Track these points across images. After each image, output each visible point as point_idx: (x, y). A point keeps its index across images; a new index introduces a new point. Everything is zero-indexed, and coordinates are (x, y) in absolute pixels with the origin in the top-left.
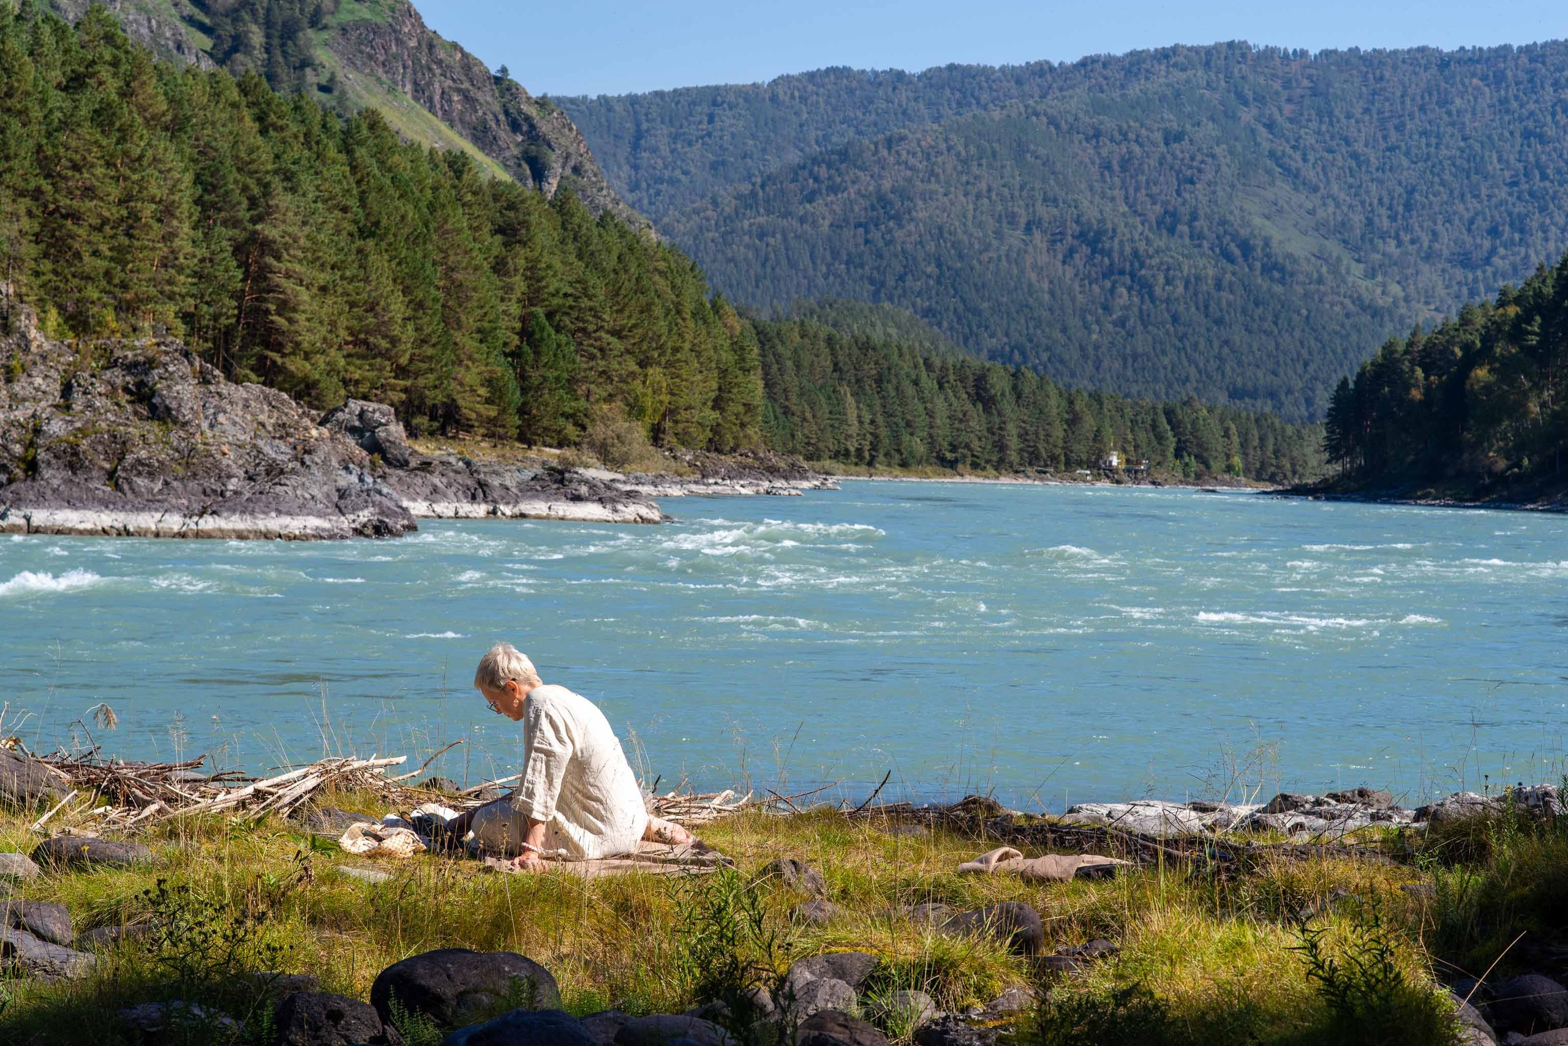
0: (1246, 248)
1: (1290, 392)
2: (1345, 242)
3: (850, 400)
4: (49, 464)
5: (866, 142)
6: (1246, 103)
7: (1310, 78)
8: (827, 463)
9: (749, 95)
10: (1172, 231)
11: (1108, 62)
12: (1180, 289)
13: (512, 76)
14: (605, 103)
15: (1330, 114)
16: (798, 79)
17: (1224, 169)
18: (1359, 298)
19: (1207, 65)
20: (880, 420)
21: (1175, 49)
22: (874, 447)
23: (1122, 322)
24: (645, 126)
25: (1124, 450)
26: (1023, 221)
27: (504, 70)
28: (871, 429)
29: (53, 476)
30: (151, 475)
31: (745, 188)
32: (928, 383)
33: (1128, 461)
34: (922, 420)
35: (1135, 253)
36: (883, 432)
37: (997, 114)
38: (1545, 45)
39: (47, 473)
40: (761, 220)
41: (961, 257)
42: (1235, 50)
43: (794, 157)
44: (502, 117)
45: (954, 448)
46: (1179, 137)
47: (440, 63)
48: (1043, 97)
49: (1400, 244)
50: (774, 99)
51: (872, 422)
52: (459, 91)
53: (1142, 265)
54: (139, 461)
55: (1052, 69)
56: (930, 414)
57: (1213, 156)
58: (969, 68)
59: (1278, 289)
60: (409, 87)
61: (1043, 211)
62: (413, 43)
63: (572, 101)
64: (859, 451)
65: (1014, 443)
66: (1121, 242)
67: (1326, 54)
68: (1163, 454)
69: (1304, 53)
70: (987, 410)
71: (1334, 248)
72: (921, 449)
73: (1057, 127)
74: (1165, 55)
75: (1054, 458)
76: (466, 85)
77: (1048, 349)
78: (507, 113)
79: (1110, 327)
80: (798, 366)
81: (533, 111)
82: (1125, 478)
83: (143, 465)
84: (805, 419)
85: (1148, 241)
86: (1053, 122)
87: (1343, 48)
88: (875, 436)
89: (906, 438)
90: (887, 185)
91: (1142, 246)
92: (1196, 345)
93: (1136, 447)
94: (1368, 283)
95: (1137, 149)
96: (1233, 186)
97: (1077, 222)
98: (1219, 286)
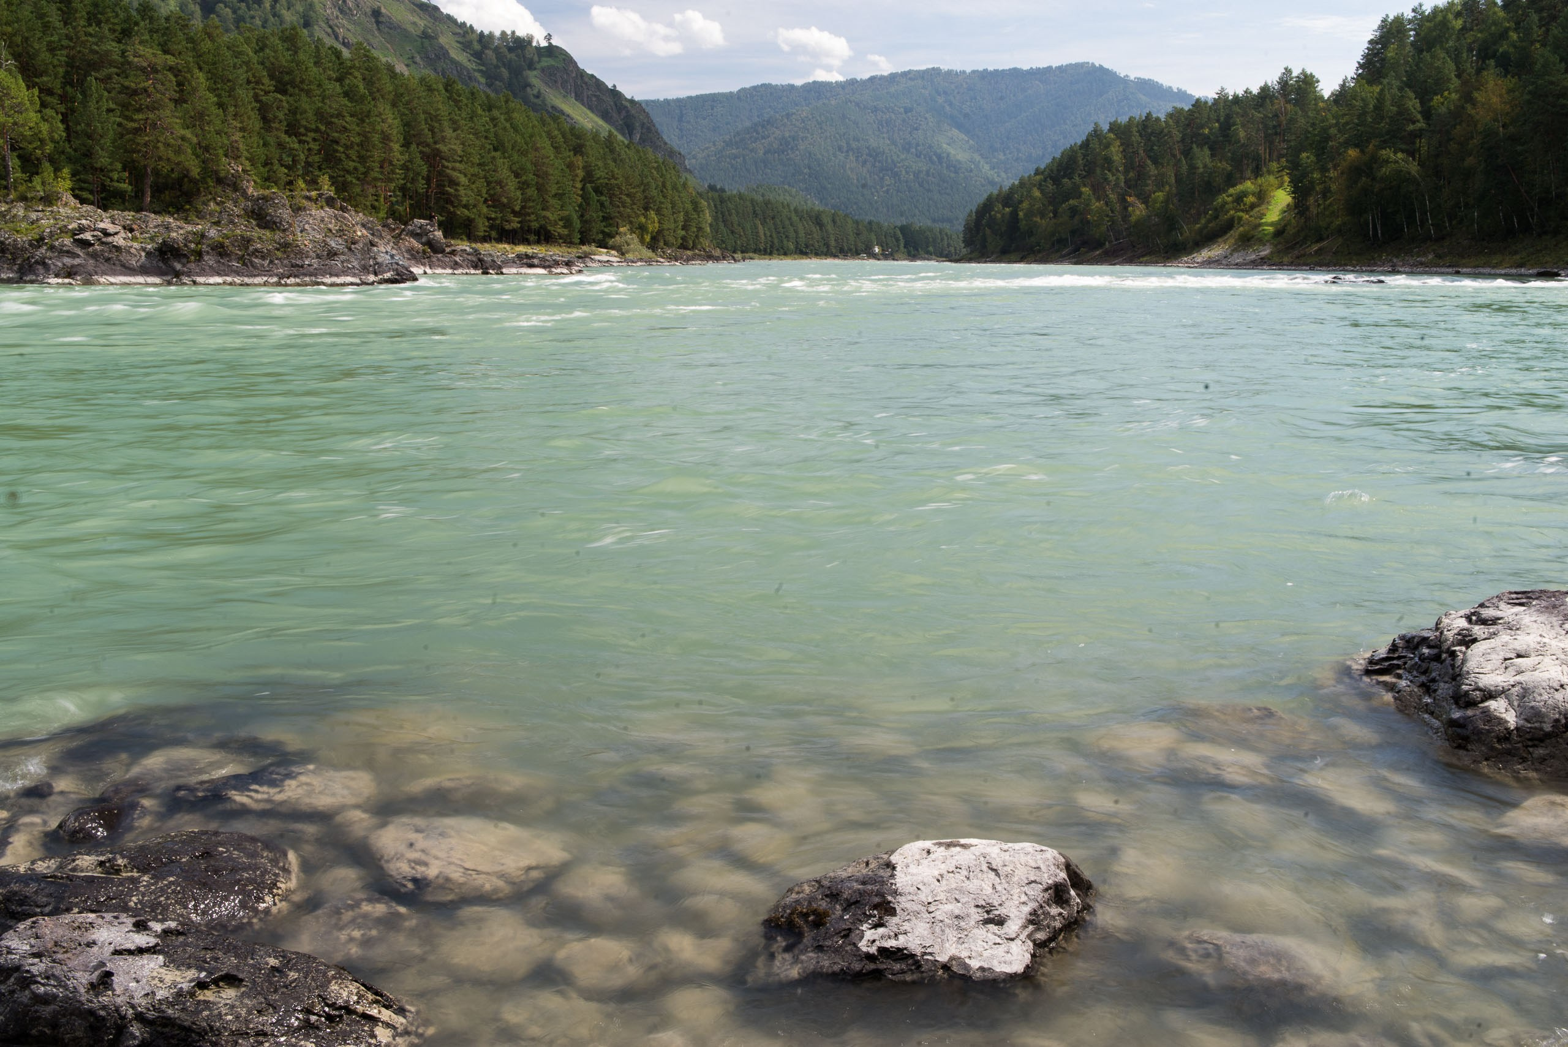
0: (940, 157)
1: (957, 219)
2: (981, 155)
3: (760, 226)
4: (208, 253)
5: (777, 116)
6: (939, 95)
7: (967, 83)
8: (751, 255)
9: (729, 96)
10: (908, 151)
11: (882, 78)
12: (912, 177)
13: (618, 89)
14: (667, 102)
15: (976, 99)
16: (749, 89)
17: (930, 124)
18: (988, 178)
19: (923, 78)
20: (774, 235)
21: (910, 72)
22: (772, 247)
23: (887, 191)
24: (684, 112)
25: (882, 246)
26: (845, 149)
27: (614, 86)
28: (769, 239)
29: (210, 260)
30: (263, 258)
31: (727, 138)
32: (795, 218)
33: (883, 250)
34: (792, 234)
35: (893, 161)
36: (776, 241)
37: (833, 102)
38: (1067, 65)
39: (206, 258)
40: (734, 151)
41: (819, 165)
42: (936, 71)
43: (748, 124)
44: (614, 107)
45: (807, 246)
46: (911, 110)
47: (586, 83)
48: (853, 94)
49: (1005, 155)
50: (739, 98)
51: (771, 236)
52: (595, 96)
53: (895, 166)
54: (256, 250)
55: (857, 81)
56: (796, 232)
57: (926, 119)
58: (822, 82)
59: (952, 175)
60: (573, 95)
61: (854, 145)
62: (574, 75)
63: (652, 101)
64: (765, 250)
65: (833, 243)
66: (887, 157)
67: (974, 72)
68: (898, 246)
69: (964, 72)
70: (821, 229)
71: (977, 157)
72: (792, 246)
73: (859, 107)
74: (905, 74)
75: (850, 250)
76: (598, 93)
77: (856, 203)
78: (616, 105)
79: (881, 193)
80: (738, 213)
81: (628, 104)
82: (881, 257)
83: (259, 252)
84: (741, 236)
85: (898, 156)
86: (857, 105)
87: (981, 69)
88: (772, 242)
89: (785, 242)
90: (787, 134)
91: (895, 158)
92: (918, 200)
93: (887, 244)
94: (992, 172)
95: (893, 116)
96: (934, 131)
97: (868, 148)
98: (928, 174)
